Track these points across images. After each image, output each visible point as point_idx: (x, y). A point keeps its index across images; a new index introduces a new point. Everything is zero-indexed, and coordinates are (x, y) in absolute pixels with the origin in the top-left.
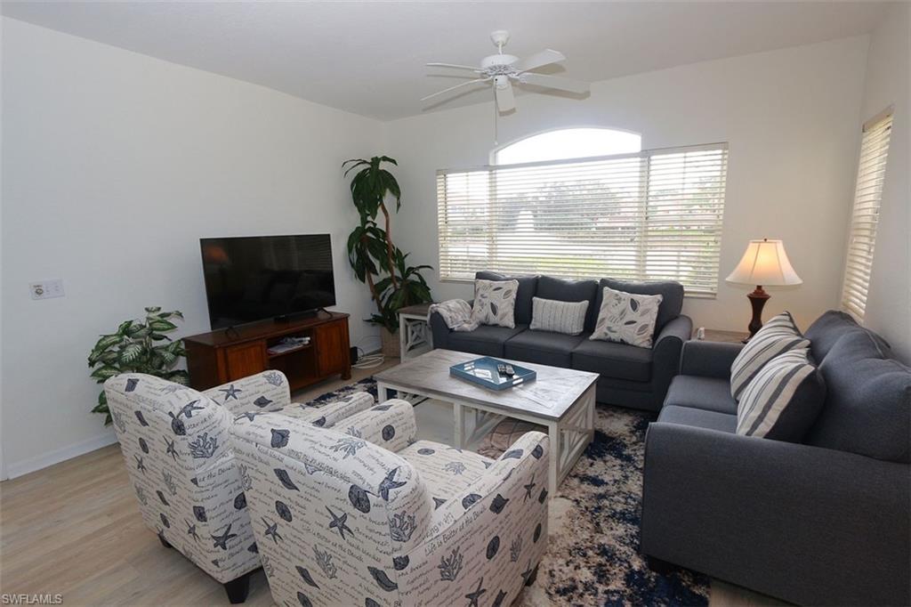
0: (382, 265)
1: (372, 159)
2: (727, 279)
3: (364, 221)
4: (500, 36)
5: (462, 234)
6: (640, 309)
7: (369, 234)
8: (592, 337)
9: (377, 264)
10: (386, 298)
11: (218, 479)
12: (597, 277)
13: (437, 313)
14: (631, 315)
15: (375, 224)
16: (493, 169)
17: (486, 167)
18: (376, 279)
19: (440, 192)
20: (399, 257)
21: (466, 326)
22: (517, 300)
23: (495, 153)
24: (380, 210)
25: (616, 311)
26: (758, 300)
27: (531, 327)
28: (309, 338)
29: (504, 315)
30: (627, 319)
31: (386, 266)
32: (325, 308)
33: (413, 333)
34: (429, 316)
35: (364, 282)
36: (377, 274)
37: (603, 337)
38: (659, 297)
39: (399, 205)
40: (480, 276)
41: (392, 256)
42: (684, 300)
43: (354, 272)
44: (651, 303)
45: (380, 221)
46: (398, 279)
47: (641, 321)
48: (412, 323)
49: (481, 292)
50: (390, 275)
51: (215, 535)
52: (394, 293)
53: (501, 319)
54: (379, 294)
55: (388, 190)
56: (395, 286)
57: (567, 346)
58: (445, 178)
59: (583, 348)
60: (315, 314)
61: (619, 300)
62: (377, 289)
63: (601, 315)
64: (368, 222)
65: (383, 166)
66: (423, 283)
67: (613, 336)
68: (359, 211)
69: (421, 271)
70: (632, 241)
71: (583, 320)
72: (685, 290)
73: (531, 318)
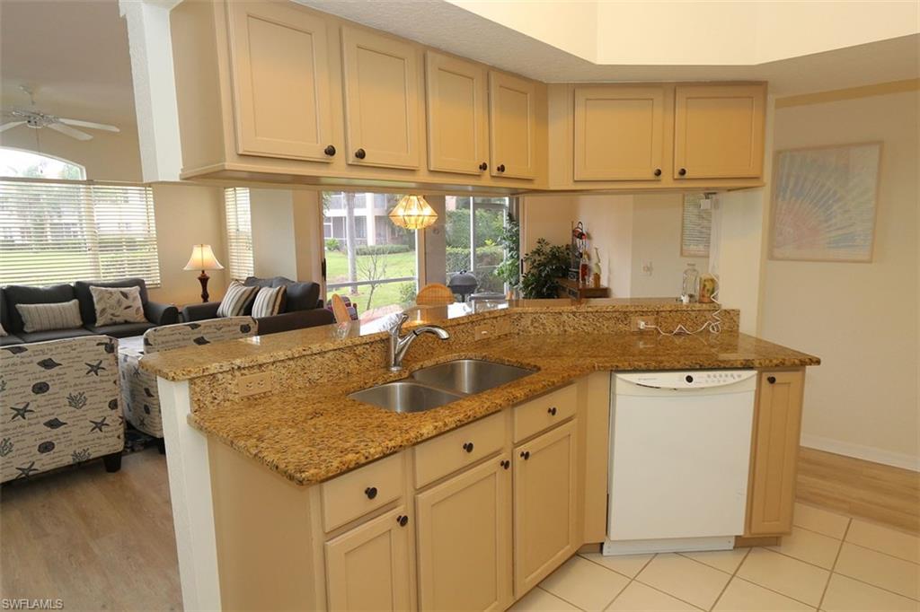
2: (185, 269)
6: (129, 297)
8: (97, 324)
14: (126, 302)
25: (112, 301)
26: (204, 280)
27: (26, 330)
30: (124, 306)
38: (136, 288)
42: (148, 292)
44: (135, 293)
47: (134, 305)
61: (109, 294)
67: (118, 319)
71: (79, 315)
73: (22, 322)
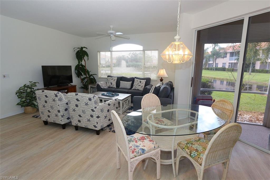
0: (84, 74)
1: (81, 47)
3: (79, 62)
4: (112, 27)
5: (104, 67)
6: (141, 83)
7: (80, 66)
8: (132, 89)
9: (83, 74)
10: (85, 81)
11: (62, 105)
12: (134, 77)
13: (98, 84)
15: (82, 64)
16: (111, 51)
17: (110, 51)
18: (82, 77)
19: (99, 57)
20: (88, 72)
21: (105, 87)
22: (117, 82)
23: (112, 48)
24: (83, 60)
25: (137, 83)
26: (161, 80)
27: (120, 87)
28: (67, 90)
29: (114, 85)
30: (139, 85)
31: (85, 74)
32: (70, 84)
33: (92, 90)
34: (96, 85)
35: (79, 78)
36: (83, 76)
37: (134, 89)
38: (145, 80)
39: (88, 59)
40: (108, 76)
41: (86, 72)
43: (76, 75)
44: (144, 82)
45: (83, 63)
46: (88, 77)
47: (142, 85)
48: (92, 88)
49: (108, 80)
50: (86, 76)
51: (62, 115)
52: (87, 81)
53: (113, 86)
54: (83, 81)
55: (86, 56)
56: (87, 79)
57: (127, 91)
58: (100, 53)
59: (130, 91)
60: (68, 85)
61: (138, 81)
62: (83, 80)
63: (134, 84)
64: (80, 63)
65: (84, 49)
66: (94, 78)
67: (136, 88)
68: (78, 60)
69: (94, 76)
70: (141, 69)
71: (131, 86)
72: (151, 79)
73: (120, 85)
